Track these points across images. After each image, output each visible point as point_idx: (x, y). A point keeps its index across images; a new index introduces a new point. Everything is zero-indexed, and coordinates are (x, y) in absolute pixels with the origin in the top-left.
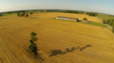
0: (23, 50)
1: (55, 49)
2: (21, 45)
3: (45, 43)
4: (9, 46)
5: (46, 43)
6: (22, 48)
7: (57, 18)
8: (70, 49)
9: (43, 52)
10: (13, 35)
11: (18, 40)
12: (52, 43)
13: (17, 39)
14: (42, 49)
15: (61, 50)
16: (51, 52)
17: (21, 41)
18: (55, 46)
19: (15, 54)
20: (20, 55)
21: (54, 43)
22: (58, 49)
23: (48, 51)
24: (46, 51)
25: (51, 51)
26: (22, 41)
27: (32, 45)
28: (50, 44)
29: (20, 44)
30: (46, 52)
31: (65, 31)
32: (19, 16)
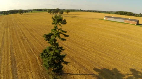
0: (36, 58)
1: (105, 67)
2: (37, 49)
3: (84, 51)
4: (14, 49)
5: (86, 50)
6: (35, 55)
7: (105, 19)
8: (139, 71)
9: (78, 70)
10: (31, 33)
11: (37, 40)
12: (98, 52)
13: (35, 39)
14: (76, 62)
15: (119, 70)
16: (97, 73)
17: (40, 43)
18: (106, 58)
19: (15, 65)
20: (24, 68)
21: (103, 53)
22: (111, 67)
23: (88, 68)
24: (84, 68)
25: (96, 70)
26: (42, 43)
27: (51, 49)
28: (94, 54)
29: (35, 47)
30: (83, 72)
31: (120, 35)
32: (50, 14)
